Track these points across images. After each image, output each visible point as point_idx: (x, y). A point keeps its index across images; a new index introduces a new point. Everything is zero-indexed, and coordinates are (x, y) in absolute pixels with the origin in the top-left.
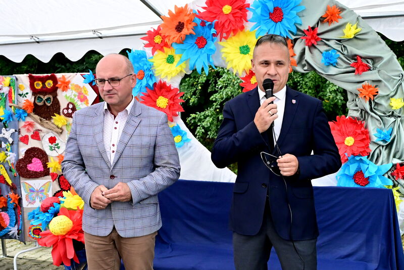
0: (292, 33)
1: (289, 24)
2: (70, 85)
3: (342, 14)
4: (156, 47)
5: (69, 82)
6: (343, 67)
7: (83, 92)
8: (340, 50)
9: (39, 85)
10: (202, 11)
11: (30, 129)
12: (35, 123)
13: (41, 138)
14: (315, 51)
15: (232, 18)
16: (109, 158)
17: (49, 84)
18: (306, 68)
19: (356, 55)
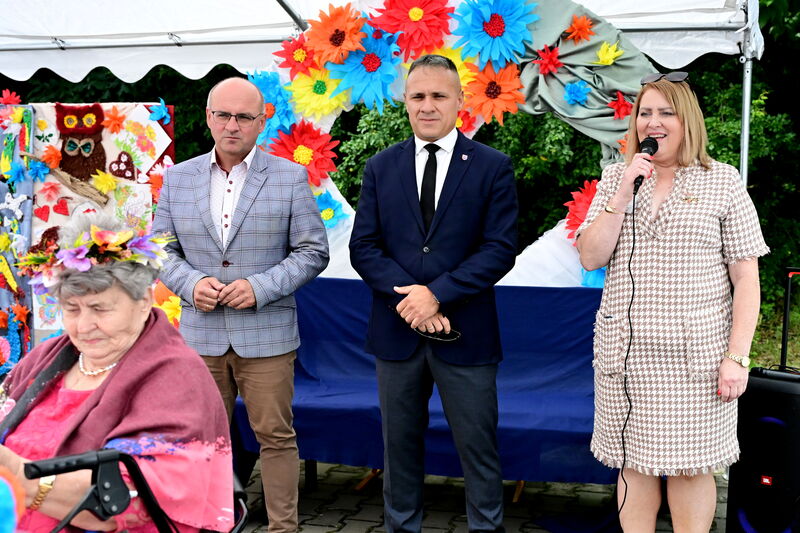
0: (519, 55)
1: (515, 42)
2: (124, 124)
3: (595, 28)
4: (296, 68)
5: (123, 118)
6: (596, 108)
7: (147, 134)
8: (591, 81)
9: (71, 122)
10: (377, 15)
11: (53, 194)
12: (62, 185)
13: (70, 211)
14: (553, 82)
15: (424, 28)
16: (220, 236)
17: (89, 120)
18: (539, 107)
19: (616, 91)
